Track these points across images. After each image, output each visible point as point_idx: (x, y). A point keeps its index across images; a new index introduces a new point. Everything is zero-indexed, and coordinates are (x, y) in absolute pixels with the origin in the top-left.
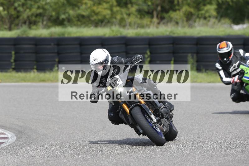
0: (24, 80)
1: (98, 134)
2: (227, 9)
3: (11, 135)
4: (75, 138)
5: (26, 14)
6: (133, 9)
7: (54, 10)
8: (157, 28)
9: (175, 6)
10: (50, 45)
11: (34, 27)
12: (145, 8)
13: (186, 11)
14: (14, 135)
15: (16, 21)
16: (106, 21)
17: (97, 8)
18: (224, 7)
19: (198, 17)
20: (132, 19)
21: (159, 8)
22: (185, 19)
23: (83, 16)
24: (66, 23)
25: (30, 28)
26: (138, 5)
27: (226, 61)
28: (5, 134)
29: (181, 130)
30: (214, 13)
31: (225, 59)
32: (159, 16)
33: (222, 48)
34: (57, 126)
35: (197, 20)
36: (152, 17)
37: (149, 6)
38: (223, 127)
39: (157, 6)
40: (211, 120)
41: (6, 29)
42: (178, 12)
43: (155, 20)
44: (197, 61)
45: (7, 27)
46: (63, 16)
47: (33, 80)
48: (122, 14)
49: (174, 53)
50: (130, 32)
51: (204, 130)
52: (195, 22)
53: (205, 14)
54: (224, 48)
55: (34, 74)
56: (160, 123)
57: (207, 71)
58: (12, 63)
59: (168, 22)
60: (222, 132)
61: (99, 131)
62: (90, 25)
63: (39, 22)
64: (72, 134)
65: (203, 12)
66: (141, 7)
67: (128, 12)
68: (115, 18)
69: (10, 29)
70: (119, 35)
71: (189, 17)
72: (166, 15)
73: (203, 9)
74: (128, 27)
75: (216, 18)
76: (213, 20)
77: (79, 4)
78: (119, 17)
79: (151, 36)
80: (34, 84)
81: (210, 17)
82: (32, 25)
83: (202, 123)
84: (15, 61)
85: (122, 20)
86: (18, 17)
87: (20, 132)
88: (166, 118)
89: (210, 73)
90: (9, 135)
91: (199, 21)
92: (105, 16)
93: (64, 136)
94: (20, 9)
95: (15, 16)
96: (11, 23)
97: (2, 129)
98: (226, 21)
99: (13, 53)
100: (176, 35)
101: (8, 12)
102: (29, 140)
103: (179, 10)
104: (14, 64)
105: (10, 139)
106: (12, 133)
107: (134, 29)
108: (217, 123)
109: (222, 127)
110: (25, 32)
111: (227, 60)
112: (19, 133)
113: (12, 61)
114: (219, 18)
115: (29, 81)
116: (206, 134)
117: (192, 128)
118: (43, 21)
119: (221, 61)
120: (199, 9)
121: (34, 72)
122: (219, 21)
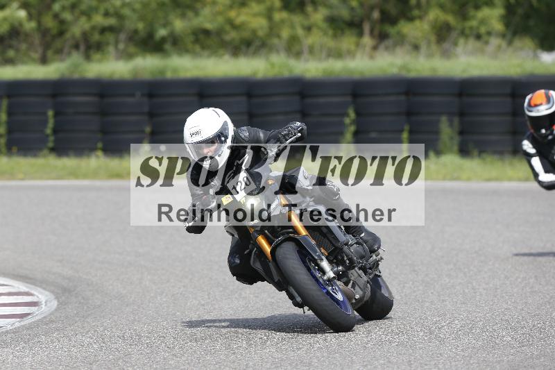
0: (74, 174)
1: (241, 294)
2: (527, 17)
3: (47, 296)
4: (189, 304)
5: (78, 28)
6: (318, 15)
7: (142, 18)
8: (372, 57)
9: (411, 9)
10: (133, 95)
11: (97, 56)
12: (345, 13)
13: (436, 20)
14: (52, 297)
15: (58, 44)
16: (257, 43)
17: (239, 15)
18: (520, 11)
19: (463, 33)
20: (315, 39)
21: (376, 15)
22: (433, 38)
23: (206, 32)
24: (167, 46)
25: (88, 57)
26: (330, 7)
27: (546, 136)
28: (31, 295)
29: (426, 286)
30: (498, 26)
31: (543, 131)
32: (376, 32)
33: (536, 106)
34: (149, 277)
35: (461, 41)
36: (361, 34)
37: (352, 9)
38: (519, 280)
39: (372, 8)
40: (490, 263)
41: (34, 61)
42: (417, 23)
43: (367, 40)
44: (461, 133)
45: (36, 56)
46: (162, 32)
47: (94, 175)
48: (292, 27)
49: (409, 114)
50: (311, 68)
51: (477, 287)
52: (456, 44)
53: (478, 28)
54: (541, 104)
55: (97, 161)
56: (345, 279)
57: (484, 155)
58: (47, 136)
59: (395, 45)
60: (515, 290)
61: (242, 289)
62: (221, 51)
63: (108, 44)
64: (181, 294)
65: (474, 23)
66: (335, 12)
67: (306, 23)
68: (279, 36)
69: (44, 61)
70: (286, 74)
71: (442, 34)
72: (392, 30)
73: (474, 17)
74: (306, 55)
75: (503, 36)
76: (495, 41)
77: (198, 5)
78: (285, 33)
79: (357, 76)
80: (98, 183)
81: (489, 34)
82: (92, 52)
83: (472, 270)
84: (55, 131)
85: (294, 40)
86: (61, 33)
87: (66, 290)
88: (360, 269)
89: (489, 158)
90: (40, 296)
91: (466, 43)
92: (254, 32)
93: (164, 300)
94: (67, 16)
95: (55, 31)
96: (46, 46)
97: (27, 283)
98: (526, 45)
99: (50, 113)
100: (413, 75)
101: (39, 23)
102: (85, 308)
103: (420, 18)
104: (52, 138)
105: (43, 306)
106: (47, 293)
107: (320, 60)
108: (504, 270)
109: (516, 279)
110: (76, 66)
111: (549, 132)
112: (64, 291)
113: (49, 131)
114: (509, 36)
115: (85, 176)
116: (481, 295)
117: (449, 282)
118: (117, 42)
119: (535, 135)
120: (464, 17)
121: (97, 157)
122: (510, 43)
